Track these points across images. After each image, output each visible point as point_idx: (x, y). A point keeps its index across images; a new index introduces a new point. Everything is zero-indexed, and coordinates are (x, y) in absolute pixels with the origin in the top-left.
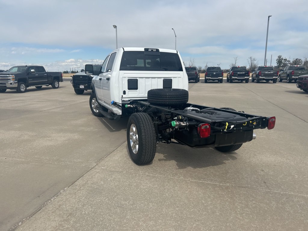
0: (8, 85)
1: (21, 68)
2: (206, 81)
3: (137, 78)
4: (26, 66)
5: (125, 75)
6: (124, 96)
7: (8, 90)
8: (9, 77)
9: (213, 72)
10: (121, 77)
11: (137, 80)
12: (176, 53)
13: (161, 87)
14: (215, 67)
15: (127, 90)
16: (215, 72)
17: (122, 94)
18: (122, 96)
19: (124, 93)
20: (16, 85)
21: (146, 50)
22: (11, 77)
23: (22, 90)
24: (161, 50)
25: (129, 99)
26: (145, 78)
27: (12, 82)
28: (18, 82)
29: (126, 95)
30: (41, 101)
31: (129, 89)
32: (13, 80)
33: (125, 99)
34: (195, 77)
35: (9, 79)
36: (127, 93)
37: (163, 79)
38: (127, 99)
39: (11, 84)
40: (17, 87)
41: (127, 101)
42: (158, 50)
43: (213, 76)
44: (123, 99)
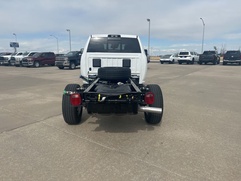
0: (64, 64)
1: (75, 53)
2: (225, 64)
3: (101, 59)
4: (77, 51)
5: (91, 55)
6: (90, 72)
7: (65, 68)
8: (65, 59)
9: (231, 55)
10: (88, 57)
11: (100, 60)
12: (136, 38)
13: (121, 65)
14: (235, 51)
15: (92, 68)
16: (232, 55)
17: (88, 70)
18: (88, 72)
19: (90, 69)
20: (69, 64)
21: (109, 36)
22: (66, 59)
23: (72, 68)
24: (122, 36)
25: (94, 74)
26: (107, 59)
27: (66, 62)
28: (70, 63)
29: (91, 71)
30: (74, 76)
31: (94, 66)
32: (67, 61)
33: (91, 74)
34: (212, 60)
35: (65, 60)
36: (92, 69)
37: (122, 59)
38: (92, 74)
39: (66, 63)
40: (69, 66)
41: (92, 76)
42: (119, 36)
43: (231, 59)
44: (89, 74)
